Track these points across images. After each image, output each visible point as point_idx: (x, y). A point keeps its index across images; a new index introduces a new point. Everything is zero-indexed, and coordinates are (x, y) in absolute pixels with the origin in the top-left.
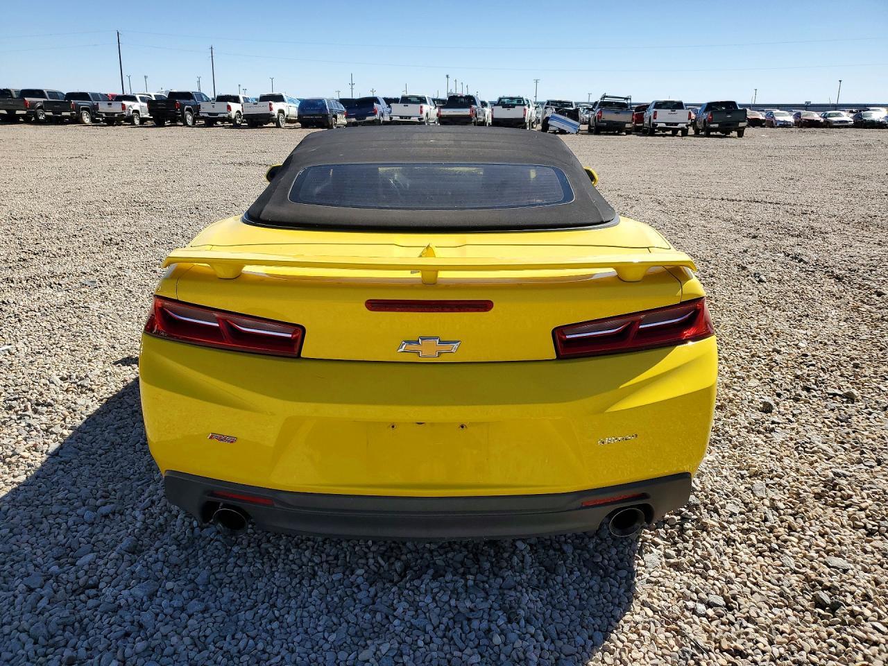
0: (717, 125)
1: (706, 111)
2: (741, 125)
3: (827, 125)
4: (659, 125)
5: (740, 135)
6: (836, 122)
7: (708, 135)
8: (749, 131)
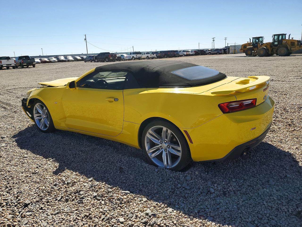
0: (26, 64)
1: (19, 59)
2: (34, 63)
3: (50, 62)
4: (4, 65)
5: (34, 66)
6: (53, 61)
7: (23, 68)
8: (36, 65)
